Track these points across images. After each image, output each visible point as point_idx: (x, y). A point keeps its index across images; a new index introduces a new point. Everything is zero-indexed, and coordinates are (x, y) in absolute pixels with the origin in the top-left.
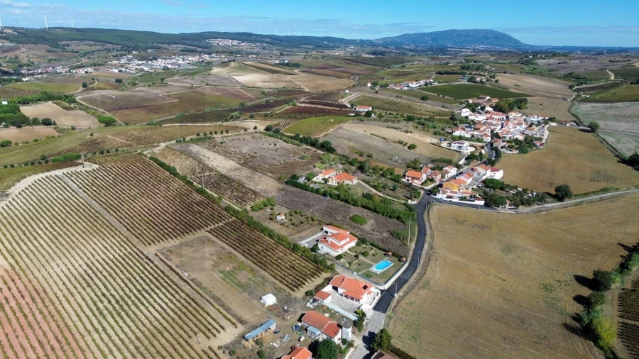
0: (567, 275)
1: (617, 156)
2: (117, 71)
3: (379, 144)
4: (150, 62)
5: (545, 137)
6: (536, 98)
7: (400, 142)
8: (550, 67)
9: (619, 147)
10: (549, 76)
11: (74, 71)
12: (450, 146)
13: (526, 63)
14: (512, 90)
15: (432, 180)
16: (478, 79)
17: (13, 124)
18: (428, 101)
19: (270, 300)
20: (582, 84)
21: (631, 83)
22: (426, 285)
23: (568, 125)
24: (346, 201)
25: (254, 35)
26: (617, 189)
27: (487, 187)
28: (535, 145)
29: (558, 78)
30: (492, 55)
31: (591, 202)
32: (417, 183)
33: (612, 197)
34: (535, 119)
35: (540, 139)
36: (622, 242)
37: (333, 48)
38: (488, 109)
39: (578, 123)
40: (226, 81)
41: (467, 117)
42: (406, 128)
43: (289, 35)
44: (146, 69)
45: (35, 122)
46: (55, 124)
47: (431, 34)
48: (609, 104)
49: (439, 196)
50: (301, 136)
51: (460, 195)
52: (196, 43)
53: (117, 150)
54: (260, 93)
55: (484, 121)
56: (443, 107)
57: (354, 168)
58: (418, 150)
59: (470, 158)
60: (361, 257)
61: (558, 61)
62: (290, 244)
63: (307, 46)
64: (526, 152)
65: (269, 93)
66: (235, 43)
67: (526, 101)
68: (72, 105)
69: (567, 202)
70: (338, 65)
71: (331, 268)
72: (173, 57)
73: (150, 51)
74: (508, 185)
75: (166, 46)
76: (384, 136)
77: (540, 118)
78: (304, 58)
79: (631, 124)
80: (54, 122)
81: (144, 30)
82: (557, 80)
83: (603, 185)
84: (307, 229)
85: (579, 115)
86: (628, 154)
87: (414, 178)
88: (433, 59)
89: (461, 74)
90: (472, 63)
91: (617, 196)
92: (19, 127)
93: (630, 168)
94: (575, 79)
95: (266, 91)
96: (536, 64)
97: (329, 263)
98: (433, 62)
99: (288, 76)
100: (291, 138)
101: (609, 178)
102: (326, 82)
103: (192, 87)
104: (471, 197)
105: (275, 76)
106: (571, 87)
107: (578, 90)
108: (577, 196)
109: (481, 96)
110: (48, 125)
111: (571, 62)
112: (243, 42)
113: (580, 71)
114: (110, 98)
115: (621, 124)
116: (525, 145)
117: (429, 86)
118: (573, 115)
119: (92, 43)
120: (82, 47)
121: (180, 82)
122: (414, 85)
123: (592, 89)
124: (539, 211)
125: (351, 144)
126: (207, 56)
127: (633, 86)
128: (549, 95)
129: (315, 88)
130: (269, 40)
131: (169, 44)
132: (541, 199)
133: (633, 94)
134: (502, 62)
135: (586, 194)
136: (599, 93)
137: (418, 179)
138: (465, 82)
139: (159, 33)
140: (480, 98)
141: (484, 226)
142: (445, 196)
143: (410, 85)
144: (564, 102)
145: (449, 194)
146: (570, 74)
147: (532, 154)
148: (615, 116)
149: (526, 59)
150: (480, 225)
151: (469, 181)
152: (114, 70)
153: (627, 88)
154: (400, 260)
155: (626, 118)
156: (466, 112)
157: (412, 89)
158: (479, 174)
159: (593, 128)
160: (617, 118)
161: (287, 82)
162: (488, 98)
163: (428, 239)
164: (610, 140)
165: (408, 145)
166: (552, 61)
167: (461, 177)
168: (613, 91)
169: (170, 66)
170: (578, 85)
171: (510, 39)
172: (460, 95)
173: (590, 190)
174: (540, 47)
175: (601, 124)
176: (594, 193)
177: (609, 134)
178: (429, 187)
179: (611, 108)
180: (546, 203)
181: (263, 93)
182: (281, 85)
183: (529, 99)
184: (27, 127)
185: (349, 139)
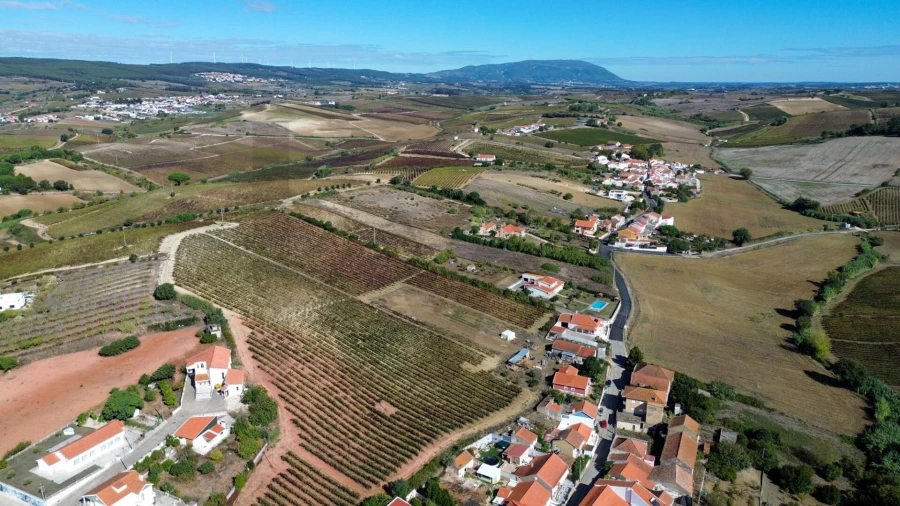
0: (768, 308)
1: (780, 202)
2: (91, 118)
3: (532, 195)
4: (132, 106)
5: (698, 185)
6: (669, 144)
7: (553, 192)
8: (672, 108)
9: (778, 193)
10: (675, 118)
11: (29, 120)
12: (608, 195)
13: (642, 103)
14: (640, 135)
15: (604, 230)
16: (599, 122)
17: (16, 190)
18: (553, 149)
19: (510, 335)
20: (714, 127)
21: (772, 125)
22: (646, 319)
23: (716, 173)
24: (528, 252)
25: (261, 66)
26: (790, 234)
27: (663, 234)
28: (691, 193)
29: (685, 120)
30: (597, 94)
31: (768, 246)
32: (589, 234)
33: (788, 241)
34: (680, 167)
35: (695, 187)
36: (810, 279)
37: (379, 85)
38: (624, 156)
39: (726, 170)
40: (271, 130)
41: (606, 165)
42: (552, 178)
43: (310, 67)
44: (133, 115)
45: (45, 186)
46: (72, 188)
47: (503, 66)
48: (753, 149)
49: (617, 245)
50: (439, 189)
51: (640, 243)
52: (181, 78)
53: (237, 208)
54: (323, 145)
55: (626, 170)
56: (574, 154)
57: (513, 221)
58: (575, 200)
59: (634, 206)
60: (575, 300)
61: (679, 101)
62: (499, 291)
63: (342, 83)
64: (686, 201)
65: (334, 143)
66: (239, 77)
67: (660, 146)
68: (80, 164)
69: (746, 246)
70: (405, 107)
71: (552, 309)
72: (161, 98)
73: (122, 89)
74: (683, 233)
75: (138, 82)
76: (533, 185)
77: (685, 166)
78: (353, 98)
79: (784, 170)
80: (71, 185)
81: (98, 60)
82: (685, 123)
83: (775, 230)
84: (504, 278)
85: (724, 162)
86: (791, 200)
87: (584, 228)
88: (525, 99)
89: (574, 116)
90: (577, 103)
91: (792, 240)
92: (23, 193)
93: (796, 213)
94: (705, 122)
95: (331, 140)
96: (653, 104)
97: (547, 305)
98: (528, 103)
99: (351, 122)
100: (428, 190)
101: (778, 224)
102: (403, 129)
103: (227, 138)
104: (651, 244)
105: (333, 121)
106: (703, 131)
107: (712, 135)
108: (755, 240)
109: (609, 142)
110: (62, 190)
111: (694, 101)
112: (250, 76)
113: (708, 112)
114: (125, 153)
115: (772, 170)
116: (682, 193)
117: (545, 131)
118: (718, 162)
119: (27, 79)
120: (13, 85)
121: (208, 132)
122: (526, 130)
123: (728, 132)
124: (723, 256)
125: (499, 195)
126: (212, 96)
127: (775, 127)
128: (682, 141)
129: (393, 137)
130: (284, 74)
131: (143, 80)
132: (721, 244)
133: (776, 136)
134: (611, 101)
135: (761, 239)
136: (737, 137)
137: (589, 229)
138: (582, 126)
139: (121, 64)
140: (609, 145)
141: (675, 271)
142: (624, 244)
143: (522, 130)
144: (702, 149)
145: (628, 242)
146: (698, 116)
147: (691, 203)
148: (765, 161)
149: (639, 98)
150: (670, 271)
151: (643, 229)
152: (87, 117)
153: (768, 130)
154: (613, 300)
155: (778, 163)
156: (603, 160)
157: (526, 135)
158: (651, 222)
159: (745, 175)
160: (767, 163)
161: (352, 129)
162: (618, 144)
163: (627, 282)
164: (766, 186)
165: (563, 195)
166: (671, 100)
167: (634, 225)
168: (753, 134)
169: (166, 111)
170: (710, 128)
171: (605, 73)
172: (585, 140)
173: (764, 234)
174: (643, 83)
175: (753, 169)
176: (769, 237)
177: (764, 181)
178: (603, 237)
179: (758, 152)
180: (725, 248)
181: (327, 144)
182: (347, 134)
183: (662, 144)
184: (33, 193)
185: (496, 190)
